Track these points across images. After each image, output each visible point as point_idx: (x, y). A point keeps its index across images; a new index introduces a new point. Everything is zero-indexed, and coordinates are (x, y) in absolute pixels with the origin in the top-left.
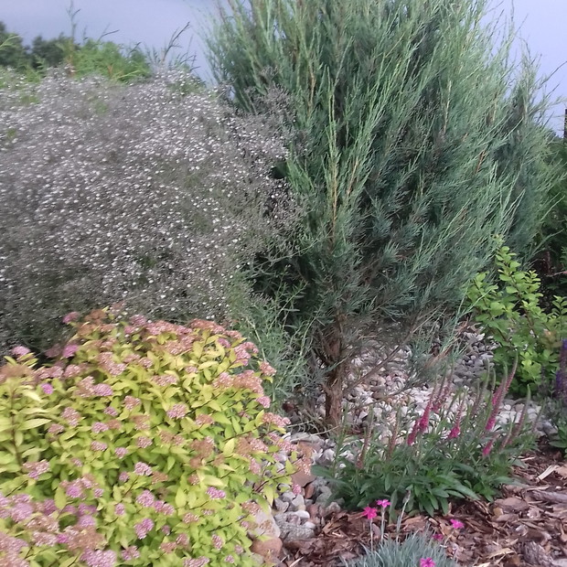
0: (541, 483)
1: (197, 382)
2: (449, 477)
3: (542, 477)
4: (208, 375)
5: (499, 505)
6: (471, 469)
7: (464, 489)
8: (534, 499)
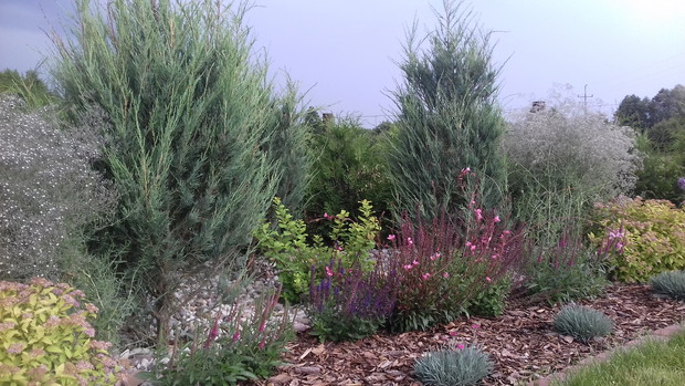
0: (302, 361)
1: (33, 325)
2: (237, 367)
3: (302, 357)
4: (43, 318)
5: (271, 381)
6: (252, 359)
7: (248, 374)
8: (296, 373)
